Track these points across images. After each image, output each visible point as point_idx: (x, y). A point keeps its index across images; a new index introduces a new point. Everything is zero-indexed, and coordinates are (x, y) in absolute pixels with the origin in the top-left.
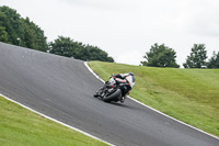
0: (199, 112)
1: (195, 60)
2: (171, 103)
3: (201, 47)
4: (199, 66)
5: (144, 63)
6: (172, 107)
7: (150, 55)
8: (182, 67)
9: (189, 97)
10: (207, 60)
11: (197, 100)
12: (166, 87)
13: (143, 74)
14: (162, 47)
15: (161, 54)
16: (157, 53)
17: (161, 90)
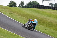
0: (22, 19)
1: (21, 5)
2: (15, 16)
3: (23, 2)
4: (22, 7)
5: (8, 6)
6: (15, 17)
7: (10, 4)
8: (18, 7)
9: (19, 15)
10: (24, 6)
11: (21, 16)
12: (13, 12)
13: (8, 9)
14: (13, 2)
15: (12, 3)
16: (11, 3)
17: (12, 13)
